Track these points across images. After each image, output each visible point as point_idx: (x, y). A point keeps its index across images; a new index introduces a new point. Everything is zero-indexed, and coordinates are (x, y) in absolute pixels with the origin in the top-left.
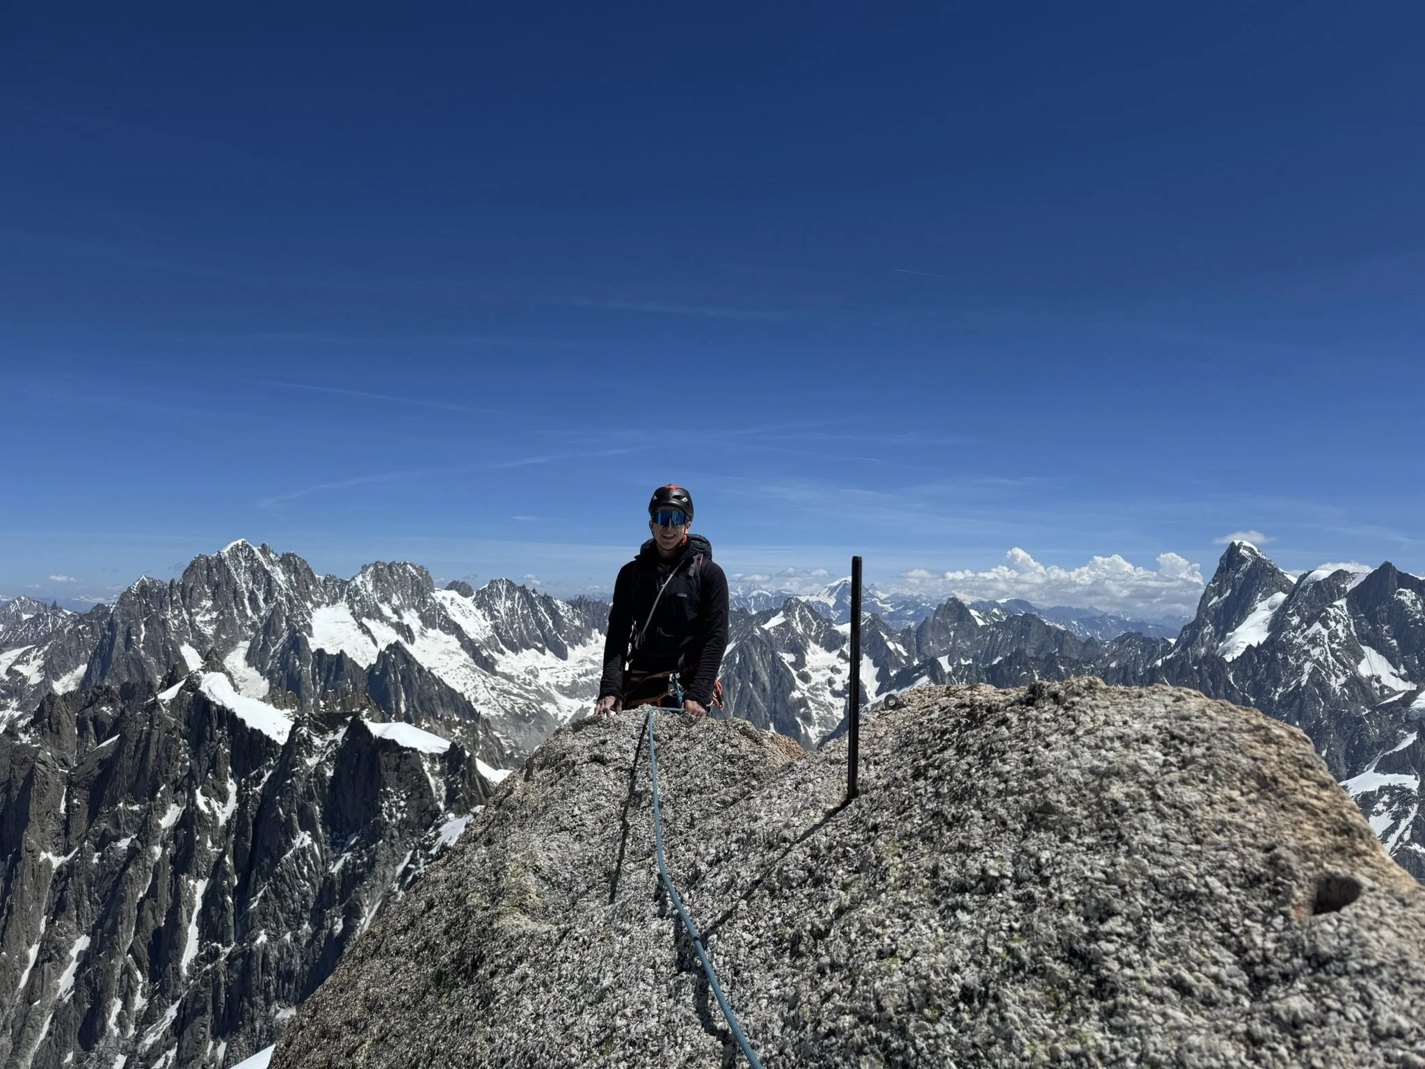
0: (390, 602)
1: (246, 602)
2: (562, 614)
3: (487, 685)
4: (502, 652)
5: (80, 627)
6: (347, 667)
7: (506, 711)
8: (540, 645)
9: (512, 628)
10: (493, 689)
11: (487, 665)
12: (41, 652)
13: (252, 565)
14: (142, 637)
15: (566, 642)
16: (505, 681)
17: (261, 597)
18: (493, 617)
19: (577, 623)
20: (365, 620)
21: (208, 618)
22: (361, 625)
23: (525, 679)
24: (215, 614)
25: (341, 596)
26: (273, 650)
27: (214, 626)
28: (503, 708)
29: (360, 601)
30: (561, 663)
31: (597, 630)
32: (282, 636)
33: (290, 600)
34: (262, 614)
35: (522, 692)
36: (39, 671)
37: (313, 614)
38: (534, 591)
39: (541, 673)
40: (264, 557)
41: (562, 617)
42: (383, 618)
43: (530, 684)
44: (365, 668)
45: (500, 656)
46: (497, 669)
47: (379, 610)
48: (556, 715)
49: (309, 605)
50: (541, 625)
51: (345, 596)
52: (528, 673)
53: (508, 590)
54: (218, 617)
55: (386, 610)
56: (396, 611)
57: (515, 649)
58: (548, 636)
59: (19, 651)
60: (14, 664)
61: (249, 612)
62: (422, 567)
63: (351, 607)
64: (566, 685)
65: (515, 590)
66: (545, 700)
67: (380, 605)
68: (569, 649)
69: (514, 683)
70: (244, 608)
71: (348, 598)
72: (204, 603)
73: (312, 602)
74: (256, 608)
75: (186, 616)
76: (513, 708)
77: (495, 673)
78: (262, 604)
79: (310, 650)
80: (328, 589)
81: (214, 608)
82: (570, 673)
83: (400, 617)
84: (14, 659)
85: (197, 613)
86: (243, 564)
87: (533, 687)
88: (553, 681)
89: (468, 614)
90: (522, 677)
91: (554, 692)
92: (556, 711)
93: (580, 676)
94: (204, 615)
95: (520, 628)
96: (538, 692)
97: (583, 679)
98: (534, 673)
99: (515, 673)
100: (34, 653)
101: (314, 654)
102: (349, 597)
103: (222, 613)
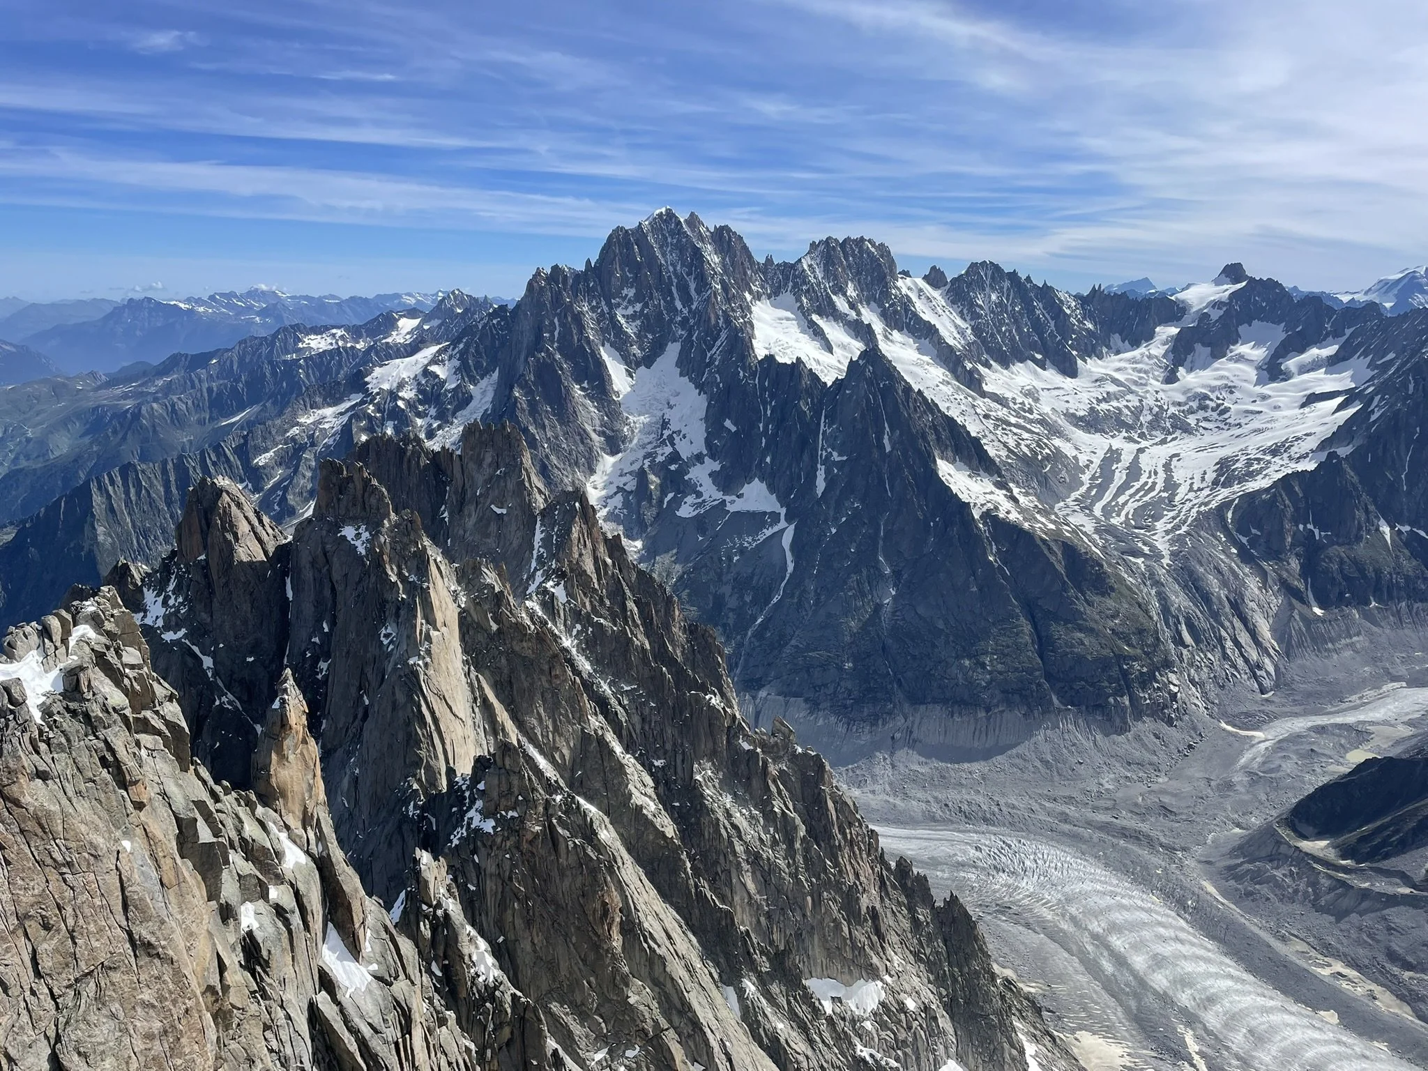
0: (845, 294)
1: (674, 289)
2: (1068, 312)
3: (979, 411)
4: (989, 366)
5: (495, 322)
6: (806, 381)
7: (1009, 450)
8: (1039, 356)
9: (999, 332)
10: (987, 416)
11: (973, 382)
12: (457, 350)
13: (679, 241)
14: (556, 334)
15: (1074, 353)
16: (994, 405)
17: (692, 286)
18: (975, 316)
19: (1090, 326)
20: (815, 317)
21: (630, 311)
22: (812, 324)
23: (1023, 403)
24: (638, 307)
25: (786, 284)
26: (709, 355)
27: (638, 322)
28: (1005, 445)
29: (808, 291)
30: (1068, 383)
31: (1117, 336)
32: (718, 336)
33: (725, 288)
34: (694, 307)
35: (1021, 421)
36: (455, 373)
37: (753, 308)
38: (1028, 279)
39: (1044, 395)
40: (693, 231)
41: (1069, 316)
42: (835, 315)
43: (1030, 411)
44: (829, 384)
45: (987, 370)
46: (985, 388)
47: (832, 304)
48: (1075, 458)
49: (748, 296)
50: (1038, 326)
51: (791, 284)
52: (1026, 395)
53: (993, 278)
54: (642, 310)
55: (841, 304)
56: (852, 306)
57: (1005, 363)
58: (1049, 343)
59: (434, 349)
60: (430, 363)
61: (679, 305)
62: (882, 245)
63: (798, 300)
64: (1082, 413)
65: (1002, 278)
66: (1054, 434)
67: (834, 297)
68: (1079, 362)
69: (1009, 408)
70: (673, 299)
71: (793, 287)
72: (625, 292)
73: (751, 292)
74: (687, 300)
75: (606, 309)
76: (1018, 445)
77: (983, 394)
78: (693, 293)
79: (756, 357)
80: (770, 275)
81: (638, 297)
82: (1085, 397)
83: (859, 314)
84: (430, 357)
85: (618, 305)
86: (669, 240)
87: (1035, 416)
88: (1062, 407)
89: (940, 312)
90: (1019, 400)
91: (1062, 422)
92: (1074, 453)
93: (1099, 401)
94: (626, 308)
95: (1010, 332)
96: (1042, 422)
97: (1104, 406)
98: (1031, 394)
99: (1009, 395)
100: (450, 351)
101: (761, 362)
102: (795, 285)
103: (646, 305)
